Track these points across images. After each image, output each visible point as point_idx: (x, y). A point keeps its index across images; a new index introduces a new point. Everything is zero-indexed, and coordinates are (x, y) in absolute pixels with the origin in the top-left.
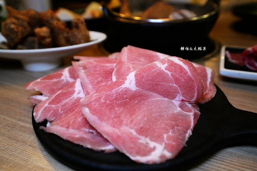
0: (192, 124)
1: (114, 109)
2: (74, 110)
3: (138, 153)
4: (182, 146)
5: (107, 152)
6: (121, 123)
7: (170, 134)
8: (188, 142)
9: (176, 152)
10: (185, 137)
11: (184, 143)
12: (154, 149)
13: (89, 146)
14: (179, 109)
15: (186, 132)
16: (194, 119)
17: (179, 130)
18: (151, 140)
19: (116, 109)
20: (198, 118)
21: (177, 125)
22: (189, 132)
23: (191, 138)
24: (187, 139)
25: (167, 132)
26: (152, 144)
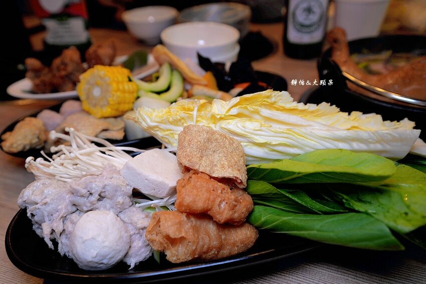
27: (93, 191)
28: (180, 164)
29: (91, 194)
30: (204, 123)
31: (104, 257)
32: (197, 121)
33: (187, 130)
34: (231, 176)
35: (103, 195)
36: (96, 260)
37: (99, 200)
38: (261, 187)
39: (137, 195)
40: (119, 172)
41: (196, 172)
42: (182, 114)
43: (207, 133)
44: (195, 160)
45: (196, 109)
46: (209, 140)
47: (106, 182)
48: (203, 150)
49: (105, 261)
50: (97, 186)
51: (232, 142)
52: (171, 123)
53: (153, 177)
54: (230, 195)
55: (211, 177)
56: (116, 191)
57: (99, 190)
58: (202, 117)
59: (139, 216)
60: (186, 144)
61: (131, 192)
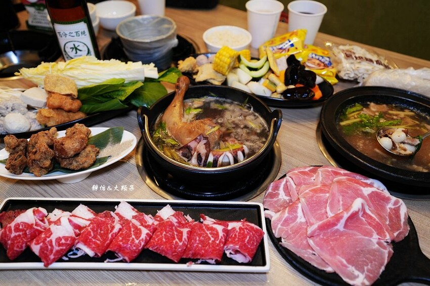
0: (386, 262)
1: (329, 242)
2: (299, 232)
3: (348, 277)
4: (377, 278)
5: (327, 272)
6: (335, 254)
7: (369, 267)
8: (381, 276)
9: (373, 282)
10: (379, 271)
11: (378, 276)
12: (358, 277)
13: (316, 266)
14: (377, 246)
15: (380, 268)
16: (388, 257)
17: (376, 265)
18: (356, 269)
19: (331, 243)
20: (391, 257)
21: (375, 260)
22: (383, 268)
23: (383, 272)
24: (380, 273)
25: (367, 265)
26: (357, 273)
27: (8, 107)
28: (46, 90)
29: (8, 108)
30: (55, 73)
31: (21, 128)
32: (52, 73)
33: (47, 77)
34: (69, 93)
35: (13, 108)
36: (17, 129)
37: (12, 110)
38: (84, 96)
39: (30, 108)
40: (18, 99)
41: (54, 93)
42: (44, 70)
43: (56, 77)
44: (52, 88)
45: (50, 67)
46: (57, 80)
47: (14, 103)
48: (55, 85)
49: (21, 130)
50: (10, 105)
51: (69, 80)
52: (39, 74)
53: (35, 99)
54: (69, 100)
55: (60, 94)
56: (19, 106)
57: (11, 106)
58: (54, 70)
59: (32, 115)
60: (47, 82)
61: (26, 106)
